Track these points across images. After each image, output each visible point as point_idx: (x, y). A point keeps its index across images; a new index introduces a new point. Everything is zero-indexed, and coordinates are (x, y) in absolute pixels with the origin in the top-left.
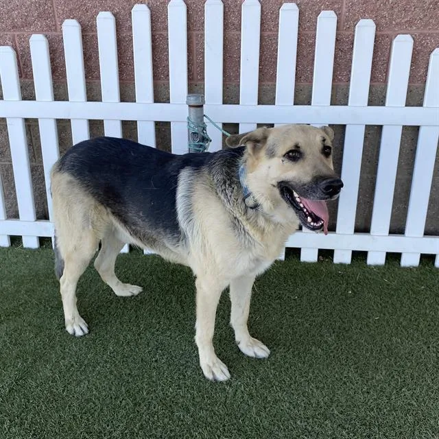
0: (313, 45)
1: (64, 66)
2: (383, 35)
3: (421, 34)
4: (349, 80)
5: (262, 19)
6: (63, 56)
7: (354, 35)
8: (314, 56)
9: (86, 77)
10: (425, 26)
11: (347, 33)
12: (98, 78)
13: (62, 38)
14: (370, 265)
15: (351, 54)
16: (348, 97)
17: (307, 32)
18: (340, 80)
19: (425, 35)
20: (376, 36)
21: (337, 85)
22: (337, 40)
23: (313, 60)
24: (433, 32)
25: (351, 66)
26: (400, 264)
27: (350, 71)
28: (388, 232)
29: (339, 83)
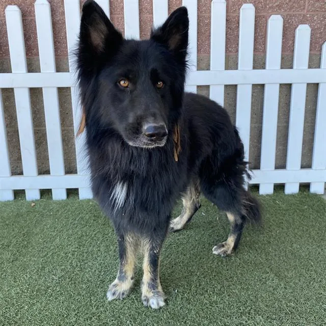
0: (209, 24)
1: (7, 45)
2: (260, 16)
3: (288, 15)
4: (237, 51)
5: (169, 5)
6: (7, 37)
7: (239, 16)
8: (210, 33)
9: (27, 54)
10: (290, 9)
11: (235, 15)
12: (37, 54)
13: (5, 22)
14: (262, 195)
15: (238, 31)
16: (237, 64)
17: (204, 15)
18: (230, 51)
19: (291, 16)
20: (255, 17)
21: (229, 55)
22: (227, 20)
23: (210, 36)
24: (296, 13)
25: (238, 41)
26: (284, 192)
27: (238, 44)
28: (274, 168)
29: (230, 54)
